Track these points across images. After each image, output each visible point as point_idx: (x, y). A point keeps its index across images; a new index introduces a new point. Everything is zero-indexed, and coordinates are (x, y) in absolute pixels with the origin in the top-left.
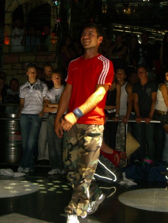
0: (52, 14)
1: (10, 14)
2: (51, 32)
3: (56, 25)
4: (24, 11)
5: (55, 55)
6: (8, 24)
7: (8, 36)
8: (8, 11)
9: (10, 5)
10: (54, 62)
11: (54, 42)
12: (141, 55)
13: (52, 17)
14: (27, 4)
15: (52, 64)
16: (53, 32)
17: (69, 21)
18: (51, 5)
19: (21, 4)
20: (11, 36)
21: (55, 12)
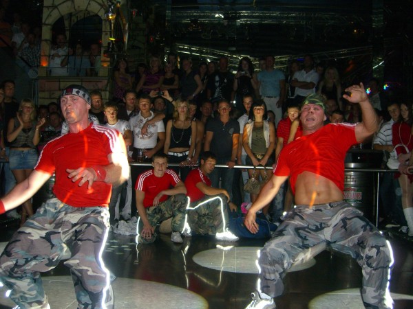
0: (103, 30)
1: (49, 26)
2: (102, 52)
3: (109, 44)
4: (66, 23)
5: (106, 81)
6: (46, 40)
7: (45, 56)
8: (47, 22)
9: (49, 15)
10: (105, 90)
11: (105, 65)
12: (217, 84)
13: (104, 33)
14: (70, 15)
15: (103, 93)
16: (105, 53)
17: (126, 40)
18: (103, 18)
19: (63, 14)
20: (49, 56)
21: (108, 28)
